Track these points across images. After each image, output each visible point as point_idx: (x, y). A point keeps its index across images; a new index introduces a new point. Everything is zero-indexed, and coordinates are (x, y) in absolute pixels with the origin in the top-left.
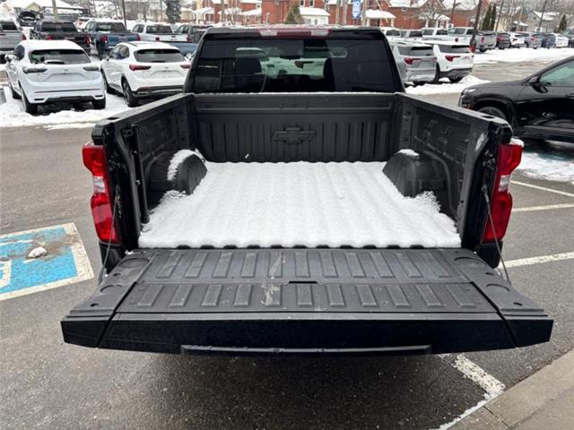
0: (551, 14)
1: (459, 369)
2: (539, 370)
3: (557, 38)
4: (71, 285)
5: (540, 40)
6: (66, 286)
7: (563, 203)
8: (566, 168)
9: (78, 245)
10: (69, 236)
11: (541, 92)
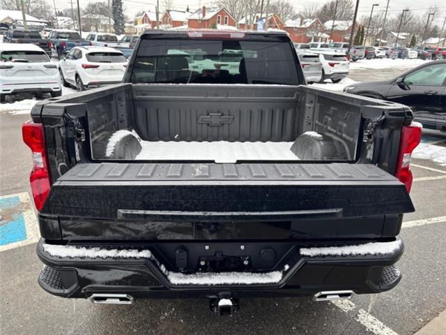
0: (404, 34)
1: (362, 322)
2: (428, 321)
3: (409, 51)
4: (20, 248)
5: (397, 53)
6: (16, 248)
7: (429, 176)
8: (426, 148)
9: (29, 212)
10: (22, 203)
11: (405, 89)
